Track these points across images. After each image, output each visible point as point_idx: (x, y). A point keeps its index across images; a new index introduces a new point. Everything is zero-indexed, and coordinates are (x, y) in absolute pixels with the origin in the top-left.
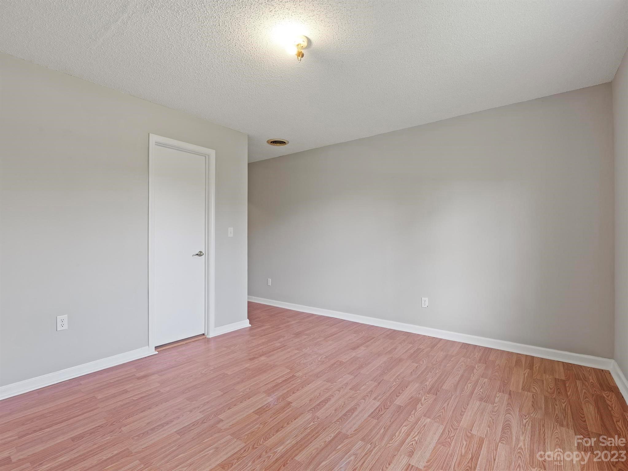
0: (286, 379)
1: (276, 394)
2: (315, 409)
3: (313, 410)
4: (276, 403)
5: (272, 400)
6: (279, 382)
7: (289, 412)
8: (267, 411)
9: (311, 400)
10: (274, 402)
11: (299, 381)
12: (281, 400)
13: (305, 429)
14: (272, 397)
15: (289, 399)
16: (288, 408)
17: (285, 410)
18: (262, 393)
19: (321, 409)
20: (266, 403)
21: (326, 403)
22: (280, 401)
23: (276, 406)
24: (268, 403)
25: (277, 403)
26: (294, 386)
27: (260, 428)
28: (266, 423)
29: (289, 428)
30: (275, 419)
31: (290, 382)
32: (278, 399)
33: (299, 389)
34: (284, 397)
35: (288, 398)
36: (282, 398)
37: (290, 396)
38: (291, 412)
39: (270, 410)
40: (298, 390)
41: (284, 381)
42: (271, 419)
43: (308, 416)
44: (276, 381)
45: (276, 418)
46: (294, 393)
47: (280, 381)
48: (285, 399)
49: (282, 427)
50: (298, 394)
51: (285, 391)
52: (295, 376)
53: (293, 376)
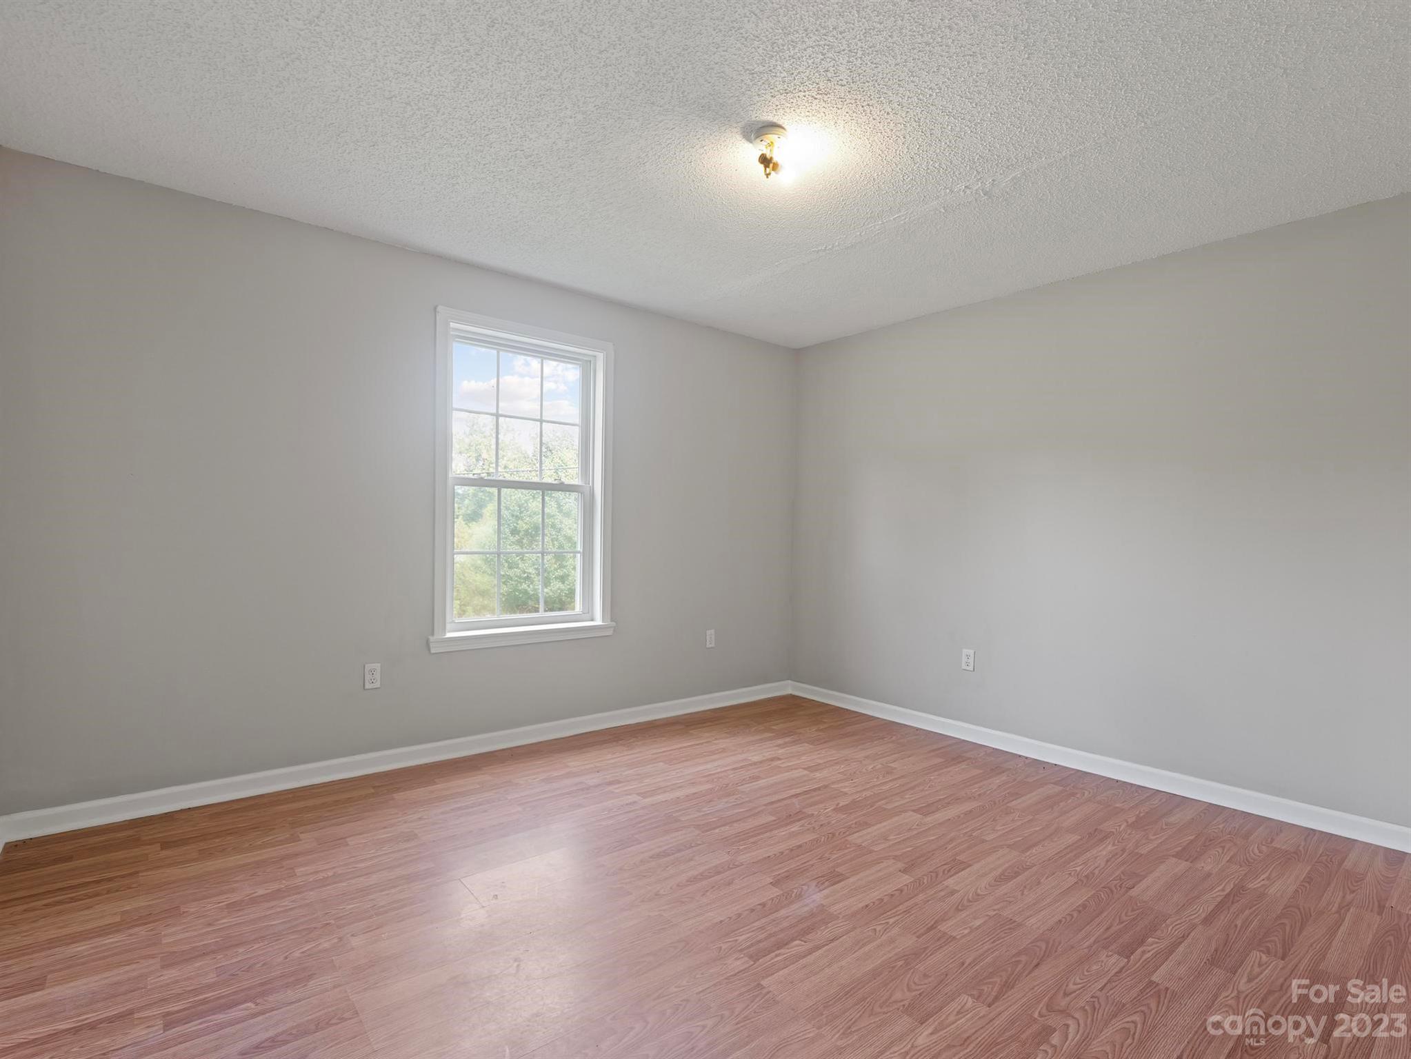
0: (778, 949)
1: (806, 909)
2: (728, 867)
3: (734, 865)
4: (805, 888)
5: (814, 896)
6: (797, 942)
7: (777, 870)
8: (821, 877)
9: (730, 884)
10: (808, 890)
11: (744, 937)
12: (793, 892)
13: (754, 843)
14: (814, 901)
15: (776, 892)
16: (779, 874)
17: (786, 874)
18: (841, 916)
19: (716, 867)
20: (826, 892)
21: (701, 874)
22: (795, 891)
23: (804, 882)
24: (821, 890)
25: (802, 889)
26: (757, 924)
27: (830, 853)
28: (819, 859)
29: (783, 847)
30: (805, 863)
31: (766, 939)
32: (800, 896)
33: (747, 912)
34: (786, 898)
35: (778, 894)
36: (791, 896)
37: (772, 899)
38: (774, 868)
39: (816, 877)
40: (752, 910)
41: (786, 944)
42: (811, 863)
43: (744, 858)
44: (809, 946)
45: (803, 864)
46: (763, 905)
47: (797, 947)
48: (786, 894)
49: (792, 850)
50: (754, 901)
51: (783, 913)
52: (751, 957)
53: (755, 957)
